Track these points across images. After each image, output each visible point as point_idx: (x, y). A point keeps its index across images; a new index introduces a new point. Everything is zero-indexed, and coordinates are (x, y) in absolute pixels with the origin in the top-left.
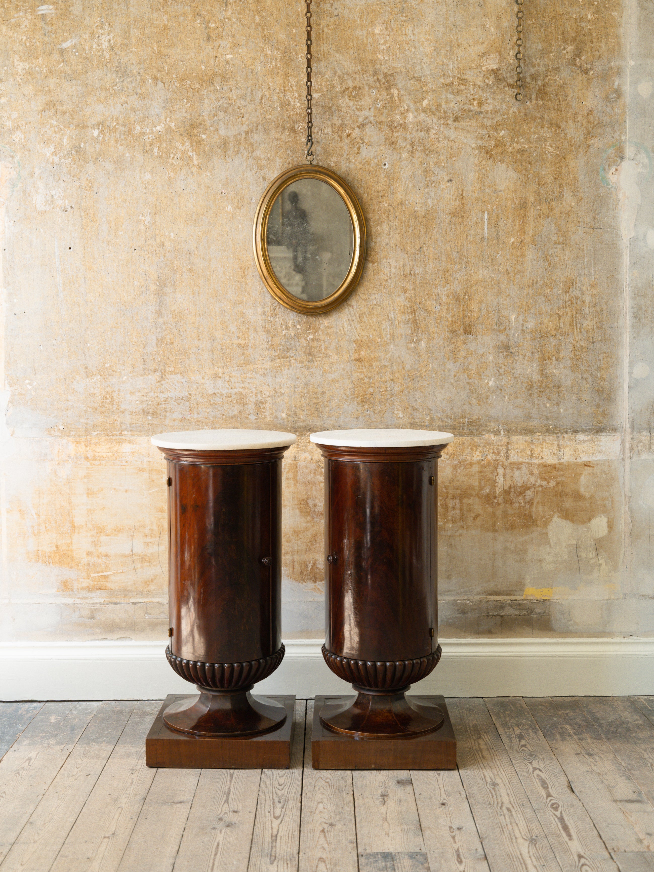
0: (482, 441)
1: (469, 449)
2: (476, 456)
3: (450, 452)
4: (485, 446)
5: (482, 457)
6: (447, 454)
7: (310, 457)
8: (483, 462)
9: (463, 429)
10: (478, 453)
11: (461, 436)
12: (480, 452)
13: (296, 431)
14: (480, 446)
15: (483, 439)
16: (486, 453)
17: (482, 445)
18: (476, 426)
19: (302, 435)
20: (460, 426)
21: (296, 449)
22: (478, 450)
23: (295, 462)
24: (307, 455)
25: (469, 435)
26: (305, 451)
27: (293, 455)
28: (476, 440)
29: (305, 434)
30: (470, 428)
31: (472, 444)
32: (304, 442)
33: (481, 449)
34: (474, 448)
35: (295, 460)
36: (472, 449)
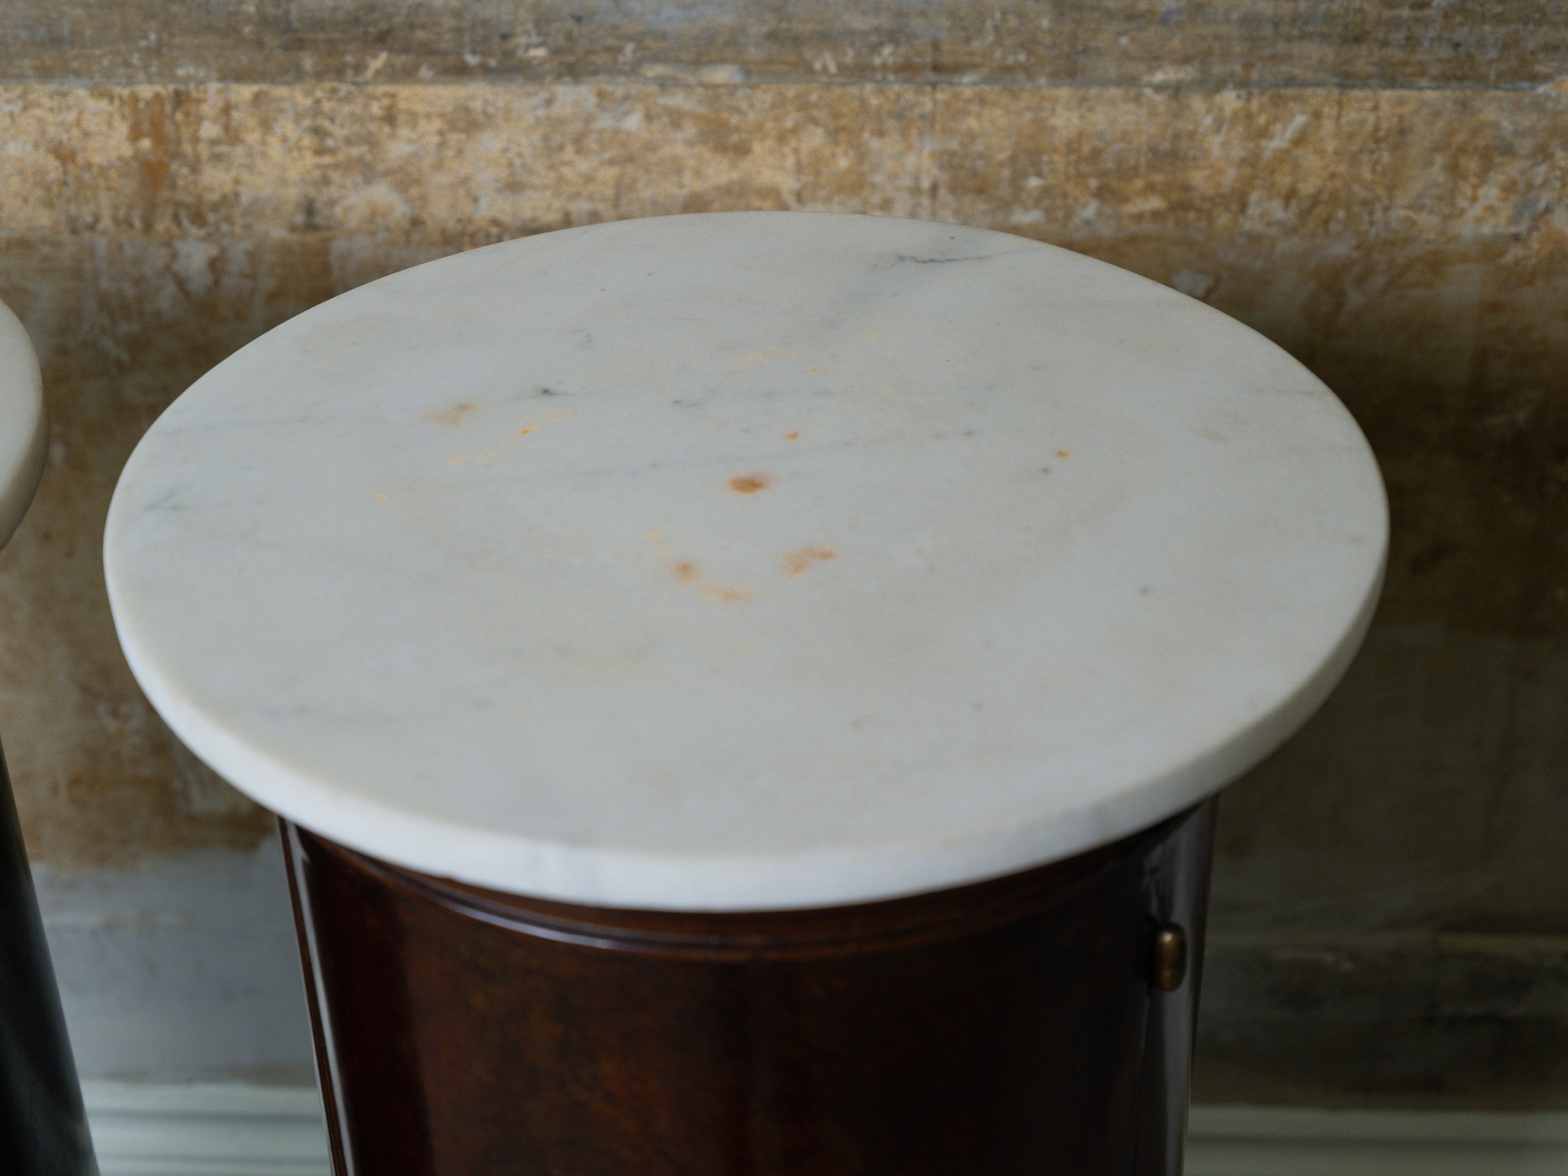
0: (1528, 120)
1: (1437, 172)
2: (1477, 210)
3: (1308, 188)
4: (1543, 153)
5: (1514, 220)
6: (1290, 195)
7: (400, 210)
8: (1516, 252)
9: (1412, 42)
10: (1490, 193)
11: (1391, 82)
12: (1509, 188)
13: (301, 45)
14: (1508, 150)
15: (1537, 106)
16: (1545, 198)
17: (1526, 146)
18: (1500, 20)
19: (339, 73)
20: (1395, 24)
21: (310, 160)
22: (1497, 178)
23: (312, 238)
24: (381, 193)
25: (1444, 80)
26: (368, 172)
27: (293, 194)
28: (1489, 113)
29: (359, 68)
30: (1461, 34)
31: (1460, 137)
32: (355, 118)
33: (1513, 169)
34: (1472, 165)
35: (310, 226)
36: (1454, 169)
